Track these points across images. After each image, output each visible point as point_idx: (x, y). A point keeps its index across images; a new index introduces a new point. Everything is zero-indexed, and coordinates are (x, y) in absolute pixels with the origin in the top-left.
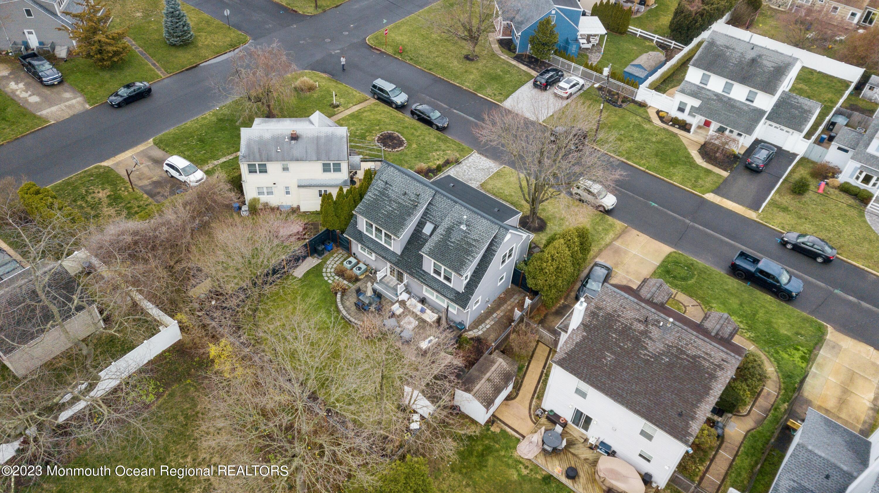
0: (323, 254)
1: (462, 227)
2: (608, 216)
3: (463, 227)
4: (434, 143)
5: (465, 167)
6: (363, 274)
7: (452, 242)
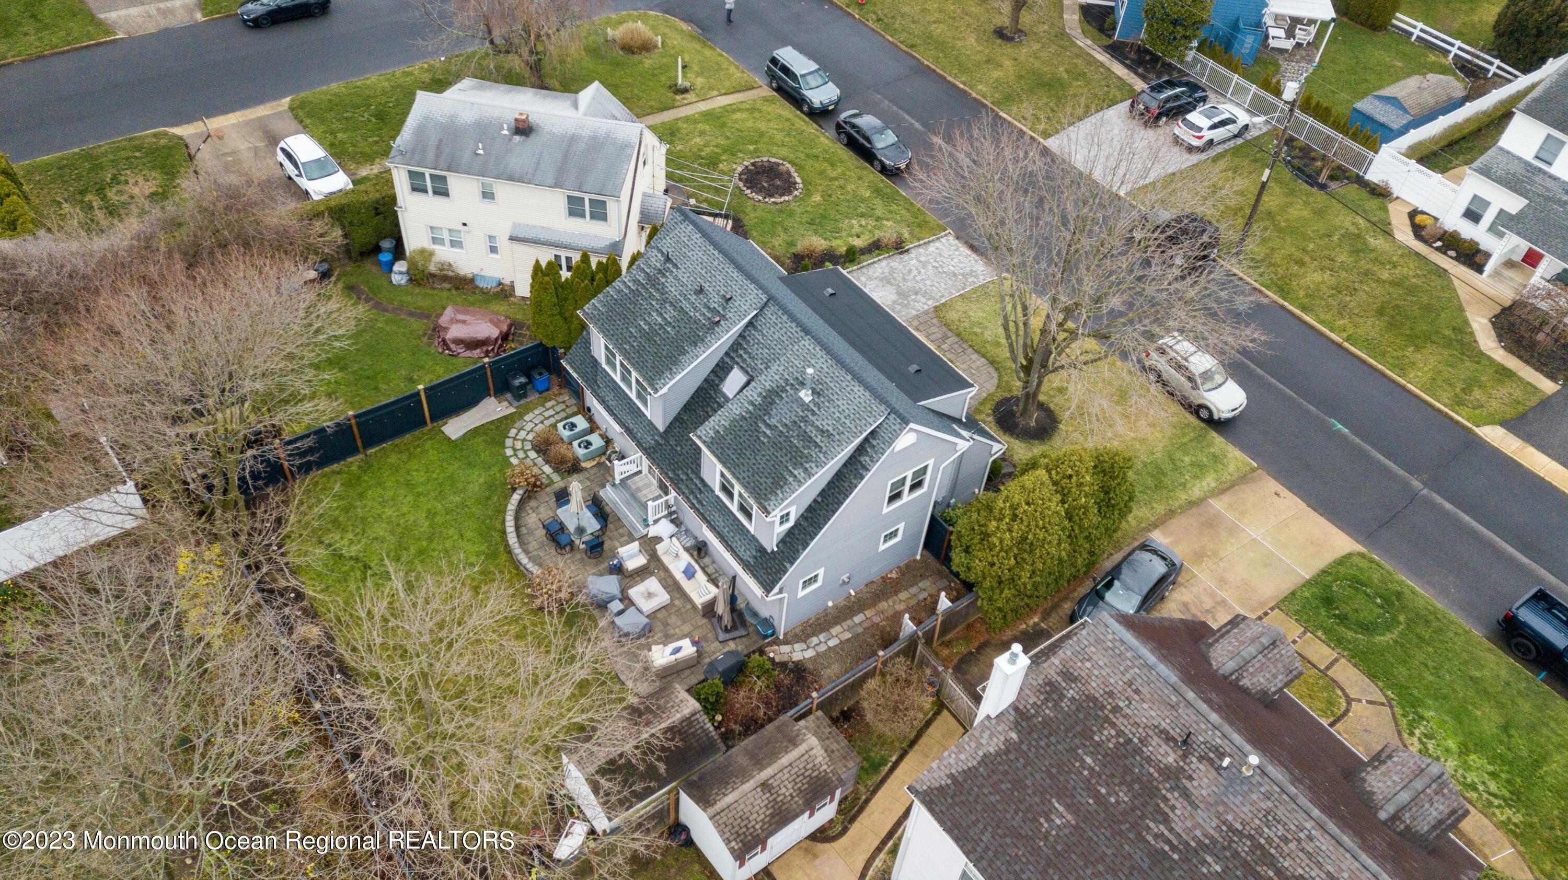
0: (525, 396)
1: (802, 394)
2: (1214, 434)
3: (806, 395)
4: (863, 200)
5: (914, 262)
6: (593, 459)
7: (768, 426)
